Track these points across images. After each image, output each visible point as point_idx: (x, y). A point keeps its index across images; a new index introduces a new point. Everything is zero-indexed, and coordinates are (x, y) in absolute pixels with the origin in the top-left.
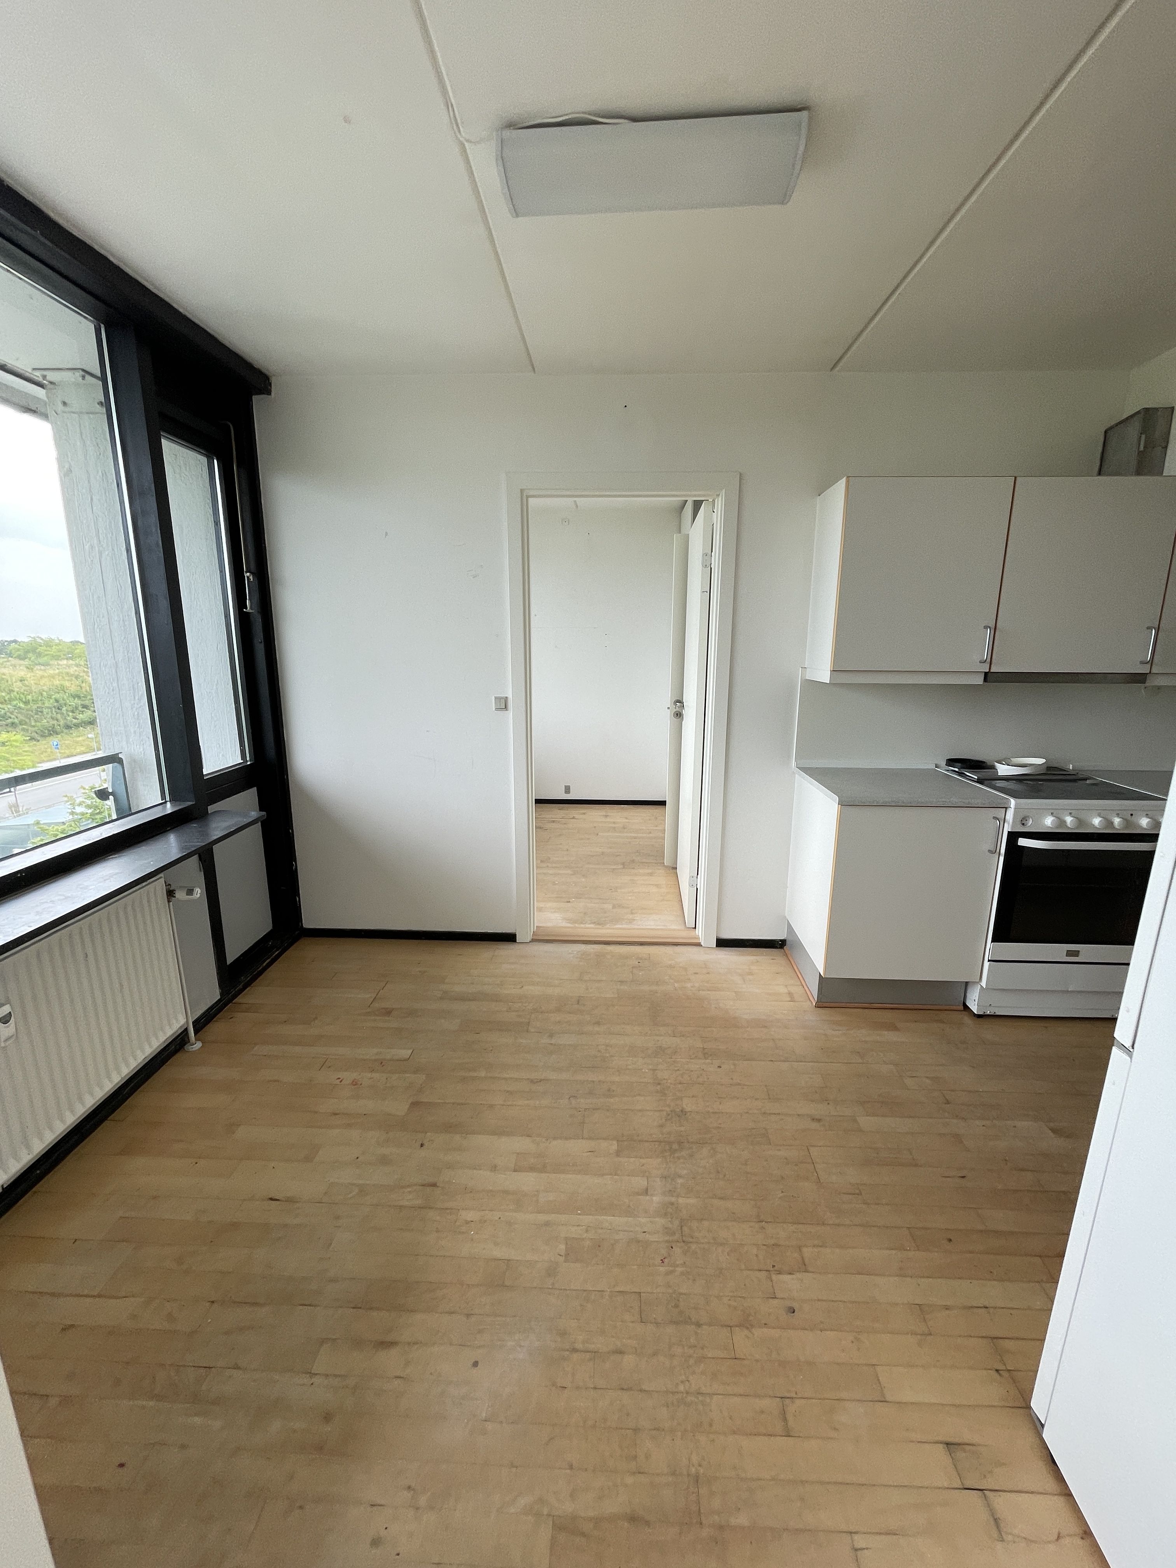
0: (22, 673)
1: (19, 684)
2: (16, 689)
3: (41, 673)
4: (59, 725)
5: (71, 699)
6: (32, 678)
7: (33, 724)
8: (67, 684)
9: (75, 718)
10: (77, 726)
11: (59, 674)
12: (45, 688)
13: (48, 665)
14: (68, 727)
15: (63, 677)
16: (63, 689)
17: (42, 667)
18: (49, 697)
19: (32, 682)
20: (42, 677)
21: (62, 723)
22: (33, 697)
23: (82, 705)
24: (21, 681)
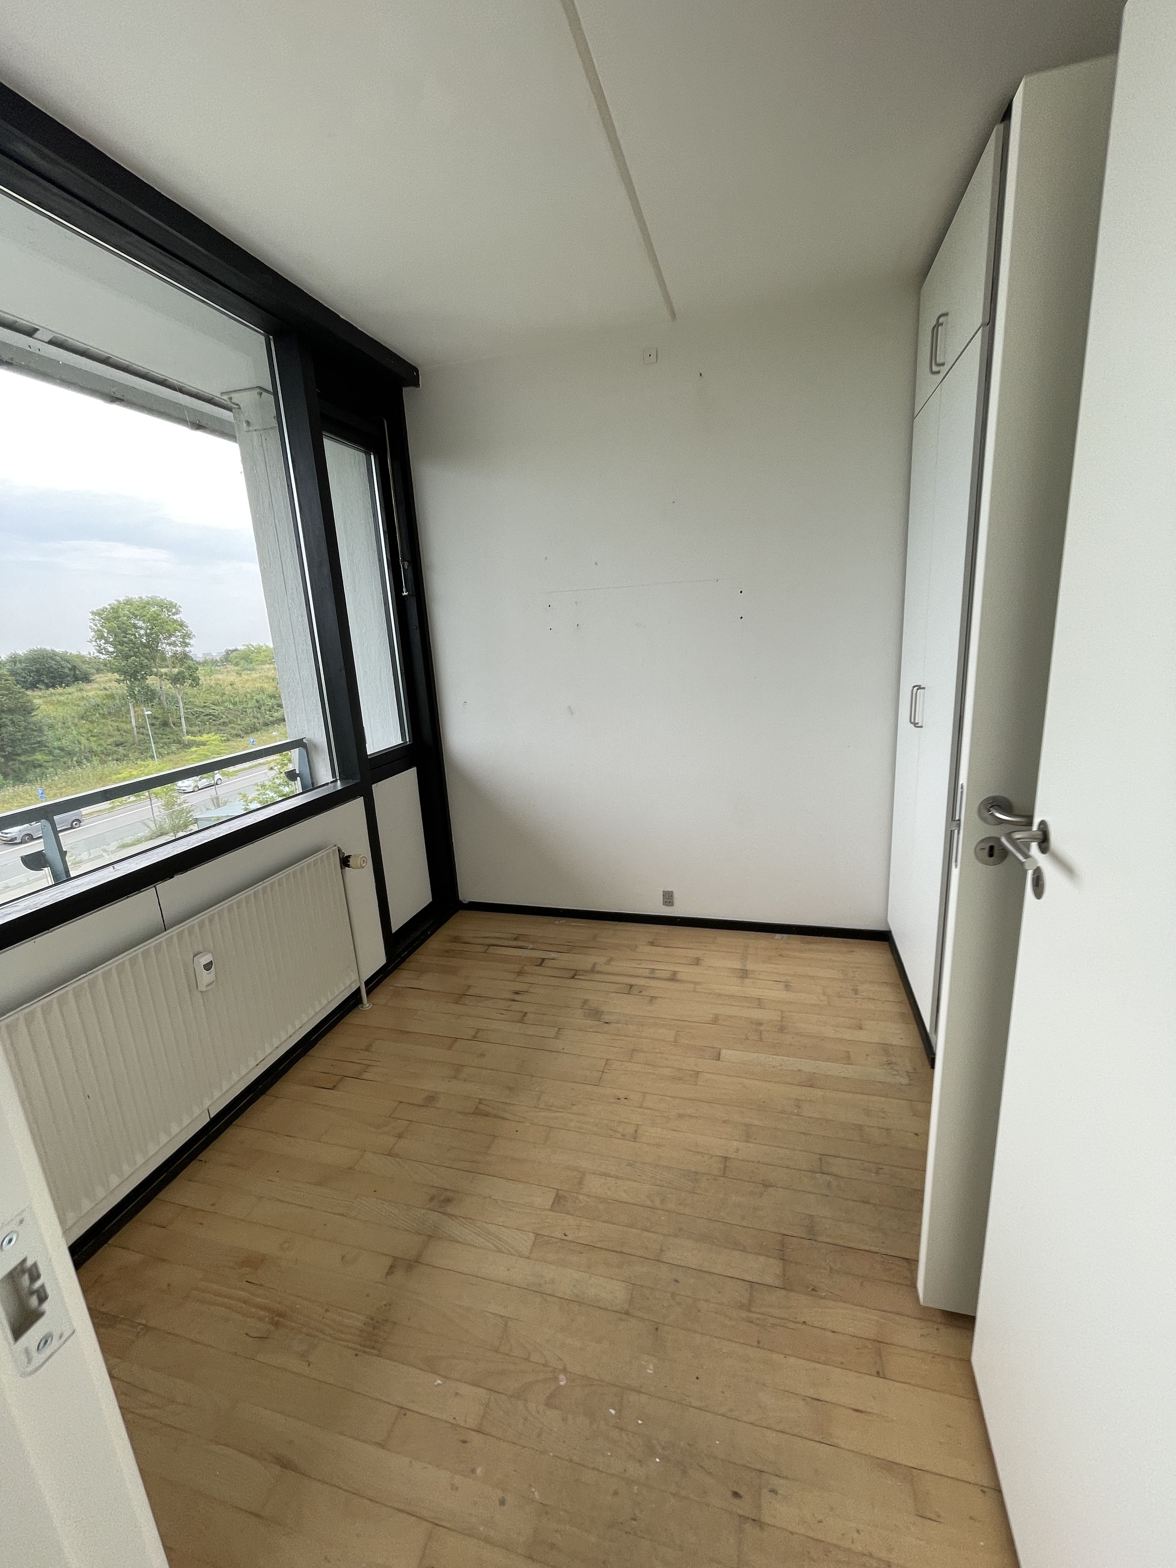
0: (232, 678)
1: (229, 687)
2: (227, 693)
3: (246, 677)
4: (259, 723)
5: (269, 700)
6: (240, 682)
7: (239, 723)
8: (266, 686)
9: (272, 716)
10: (273, 723)
11: (260, 678)
12: (249, 690)
13: (254, 669)
14: (266, 725)
15: (263, 680)
16: (262, 690)
17: (249, 672)
18: (252, 698)
19: (240, 685)
20: (247, 680)
21: (261, 721)
22: (239, 698)
23: (277, 704)
24: (231, 685)
